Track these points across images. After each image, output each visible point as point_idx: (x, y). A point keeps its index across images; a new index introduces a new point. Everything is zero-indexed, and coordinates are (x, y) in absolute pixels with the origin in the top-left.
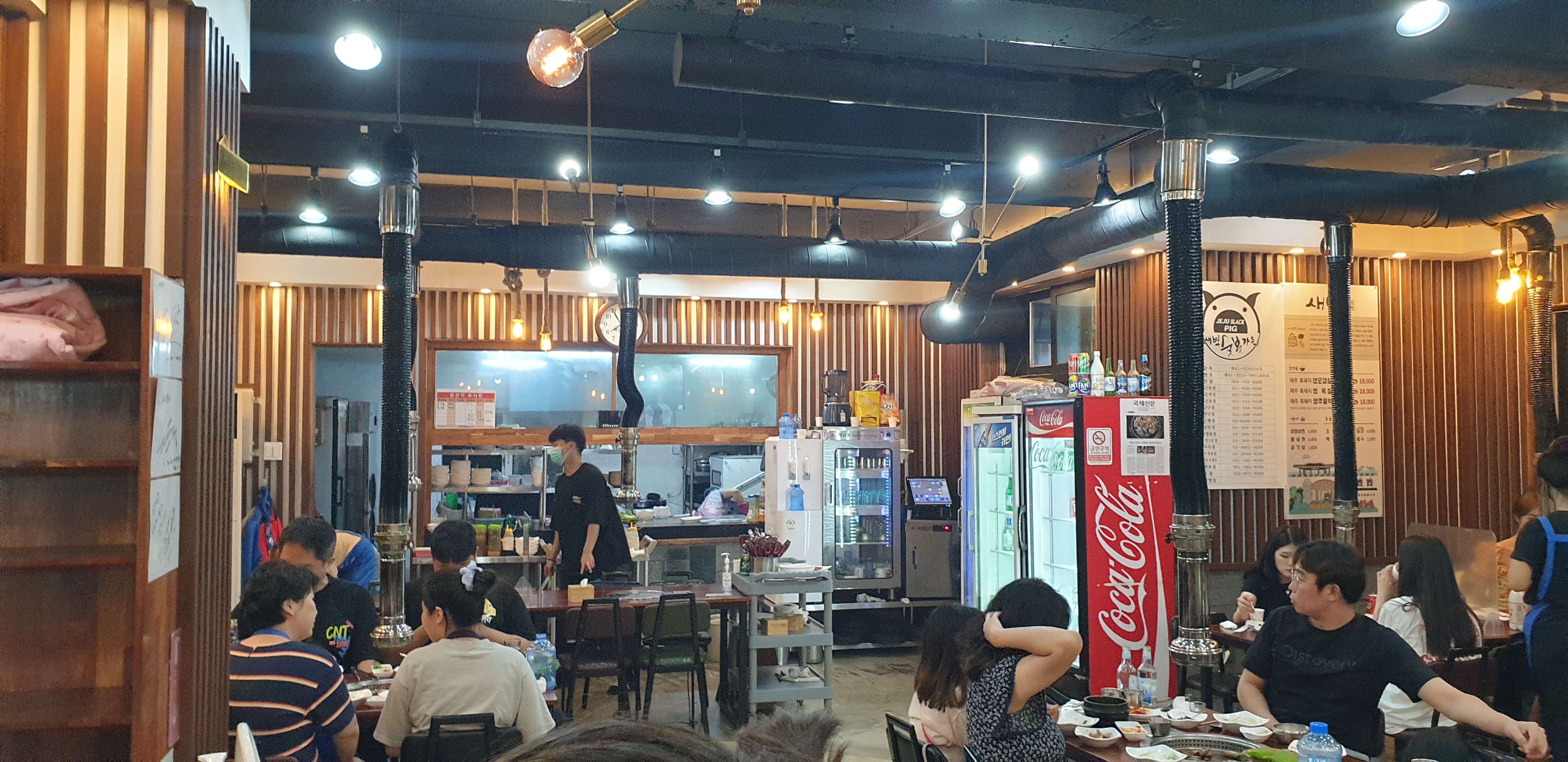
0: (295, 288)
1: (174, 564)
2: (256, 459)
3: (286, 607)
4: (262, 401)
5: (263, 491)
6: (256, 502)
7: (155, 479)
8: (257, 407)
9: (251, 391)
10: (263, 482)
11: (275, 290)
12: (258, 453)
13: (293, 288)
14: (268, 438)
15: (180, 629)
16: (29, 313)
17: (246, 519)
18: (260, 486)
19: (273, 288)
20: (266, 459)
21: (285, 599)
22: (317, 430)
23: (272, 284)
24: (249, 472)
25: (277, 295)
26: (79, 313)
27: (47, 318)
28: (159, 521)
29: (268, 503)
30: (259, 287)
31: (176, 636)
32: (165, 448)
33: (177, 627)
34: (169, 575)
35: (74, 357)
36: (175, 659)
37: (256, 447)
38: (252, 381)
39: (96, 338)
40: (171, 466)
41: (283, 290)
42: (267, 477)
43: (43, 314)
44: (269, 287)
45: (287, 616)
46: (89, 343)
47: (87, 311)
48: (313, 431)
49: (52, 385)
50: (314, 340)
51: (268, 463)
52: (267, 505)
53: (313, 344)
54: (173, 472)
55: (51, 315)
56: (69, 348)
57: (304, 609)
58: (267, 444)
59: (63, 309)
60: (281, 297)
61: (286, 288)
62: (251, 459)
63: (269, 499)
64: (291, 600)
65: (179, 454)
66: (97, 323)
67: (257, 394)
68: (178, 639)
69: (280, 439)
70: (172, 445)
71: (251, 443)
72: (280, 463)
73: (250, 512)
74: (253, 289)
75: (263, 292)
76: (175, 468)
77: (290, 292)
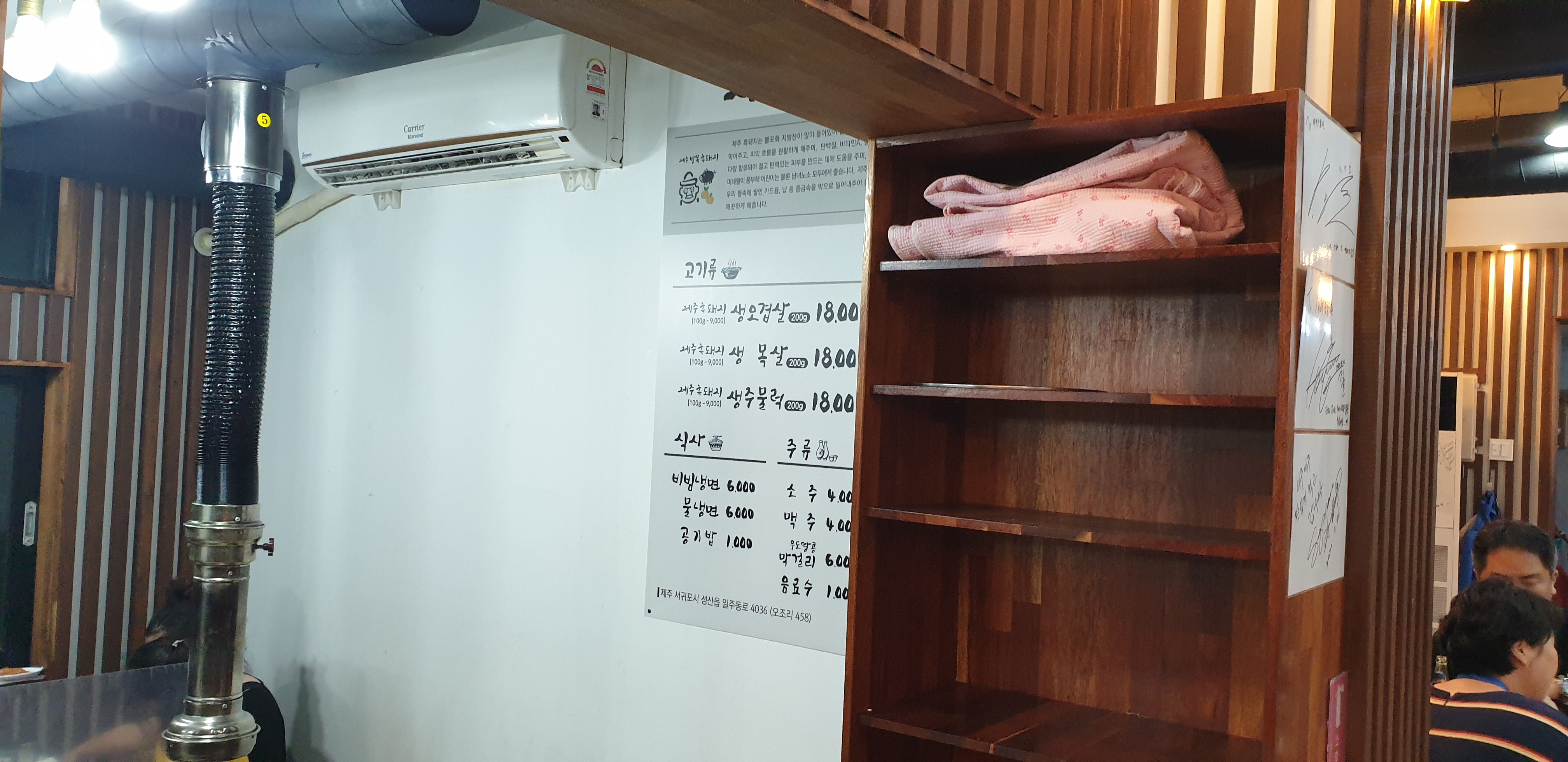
0: (1535, 251)
1: (1335, 571)
2: (1479, 457)
3: (1516, 651)
4: (1488, 389)
5: (1487, 496)
6: (1479, 509)
7: (1300, 431)
8: (1481, 396)
9: (1474, 377)
10: (1488, 486)
11: (1507, 256)
12: (1482, 451)
13: (1531, 251)
14: (1495, 434)
15: (1344, 673)
16: (1142, 187)
17: (1465, 528)
18: (1484, 492)
19: (1505, 252)
20: (1491, 458)
21: (1515, 640)
22: (1559, 430)
23: (1503, 248)
24: (1470, 473)
25: (1510, 263)
26: (1205, 185)
27: (1164, 191)
28: (1311, 500)
29: (1494, 512)
30: (1487, 253)
31: (1336, 684)
32: (1321, 387)
33: (1342, 668)
34: (1327, 588)
35: (1194, 244)
36: (1336, 719)
37: (1479, 443)
38: (1476, 365)
39: (1231, 222)
40: (1334, 417)
41: (1519, 254)
42: (1493, 480)
43: (1160, 187)
44: (1499, 252)
45: (1517, 665)
46: (1222, 229)
47: (1217, 181)
48: (1555, 430)
49: (1180, 301)
50: (1559, 314)
51: (1494, 464)
52: (1491, 514)
53: (1558, 320)
54: (1335, 426)
55: (1170, 188)
56: (1186, 231)
57: (1543, 660)
58: (1493, 441)
59: (1184, 179)
60: (1515, 264)
61: (1521, 252)
62: (1472, 458)
63: (1495, 506)
64: (1524, 643)
65: (1347, 400)
66: (1231, 199)
67: (1482, 381)
68: (1341, 689)
69: (1511, 435)
70: (1335, 385)
71: (1473, 439)
72: (1509, 465)
73: (1470, 521)
74: (1480, 255)
75: (1493, 259)
76: (1340, 422)
77: (1527, 257)
